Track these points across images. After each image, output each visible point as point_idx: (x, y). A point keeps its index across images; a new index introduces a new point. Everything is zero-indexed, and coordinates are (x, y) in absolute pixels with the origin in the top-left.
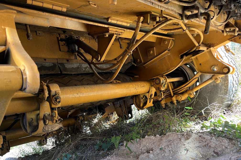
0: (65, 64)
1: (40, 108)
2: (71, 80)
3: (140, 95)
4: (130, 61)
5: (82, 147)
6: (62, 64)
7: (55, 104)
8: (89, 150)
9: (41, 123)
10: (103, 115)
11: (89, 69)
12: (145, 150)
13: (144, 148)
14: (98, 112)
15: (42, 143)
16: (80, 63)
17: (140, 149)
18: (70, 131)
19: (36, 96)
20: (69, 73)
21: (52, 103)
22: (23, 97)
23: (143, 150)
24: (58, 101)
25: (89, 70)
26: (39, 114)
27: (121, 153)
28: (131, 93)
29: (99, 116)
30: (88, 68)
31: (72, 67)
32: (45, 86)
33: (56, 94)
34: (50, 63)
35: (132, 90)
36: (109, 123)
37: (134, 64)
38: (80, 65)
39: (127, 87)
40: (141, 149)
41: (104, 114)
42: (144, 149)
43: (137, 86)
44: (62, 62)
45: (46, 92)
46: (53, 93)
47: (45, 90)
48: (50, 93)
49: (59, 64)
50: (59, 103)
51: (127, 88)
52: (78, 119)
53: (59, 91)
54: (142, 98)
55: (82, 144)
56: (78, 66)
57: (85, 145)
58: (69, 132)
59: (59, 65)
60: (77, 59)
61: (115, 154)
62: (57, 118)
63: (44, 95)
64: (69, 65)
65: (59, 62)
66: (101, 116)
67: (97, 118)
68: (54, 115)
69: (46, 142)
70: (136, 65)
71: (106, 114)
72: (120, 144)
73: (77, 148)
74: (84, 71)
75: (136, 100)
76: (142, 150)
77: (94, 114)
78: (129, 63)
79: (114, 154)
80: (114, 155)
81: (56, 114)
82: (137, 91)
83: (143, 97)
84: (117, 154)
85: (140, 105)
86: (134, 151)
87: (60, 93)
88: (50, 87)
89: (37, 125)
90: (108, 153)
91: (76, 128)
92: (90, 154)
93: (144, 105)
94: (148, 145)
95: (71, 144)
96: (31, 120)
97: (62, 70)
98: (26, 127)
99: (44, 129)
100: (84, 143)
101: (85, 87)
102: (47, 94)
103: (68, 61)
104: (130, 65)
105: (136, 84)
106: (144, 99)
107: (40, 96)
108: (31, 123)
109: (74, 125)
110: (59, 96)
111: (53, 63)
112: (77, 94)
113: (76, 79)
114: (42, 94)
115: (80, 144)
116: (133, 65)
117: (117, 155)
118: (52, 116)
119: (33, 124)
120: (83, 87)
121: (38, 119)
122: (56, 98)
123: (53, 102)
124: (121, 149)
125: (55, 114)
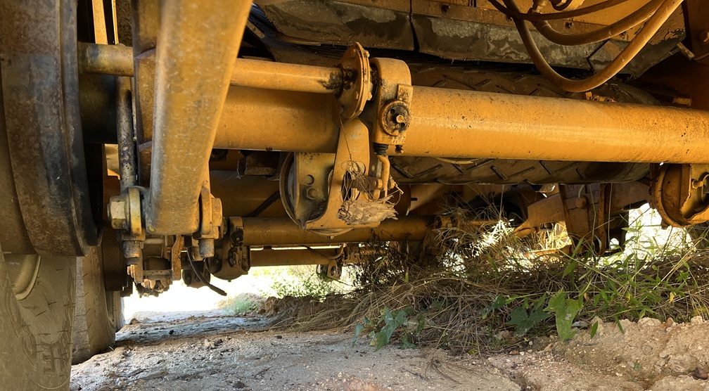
0: (433, 20)
1: (340, 144)
2: (443, 78)
3: (688, 165)
4: (671, 36)
5: (440, 304)
6: (424, 19)
7: (389, 131)
8: (463, 319)
9: (336, 194)
10: (516, 227)
11: (509, 48)
12: (682, 364)
13: (679, 357)
14: (500, 215)
15: (329, 275)
16: (482, 24)
17: (662, 355)
18: (407, 253)
19: (332, 94)
20: (440, 54)
21: (379, 126)
22: (294, 88)
23: (676, 363)
24: (398, 121)
25: (512, 52)
26: (332, 168)
27: (577, 354)
28: (661, 150)
29: (503, 227)
30: (507, 45)
31: (456, 37)
32: (364, 59)
33: (396, 98)
34: (387, 9)
35: (666, 138)
36: (532, 257)
37: (687, 51)
38: (482, 30)
39: (651, 122)
40: (667, 358)
41: (519, 226)
42: (680, 360)
43: (691, 127)
44: (425, 12)
45: (367, 82)
46: (386, 90)
47: (364, 74)
48: (379, 88)
49: (416, 16)
50: (400, 132)
51: (649, 128)
52: (437, 222)
53: (409, 86)
54: (696, 182)
55: (440, 295)
56: (476, 34)
57: (451, 301)
58: (403, 258)
59: (413, 21)
60: (475, 6)
61: (554, 352)
62: (386, 183)
63: (359, 94)
64: (445, 26)
65: (414, 12)
66: (509, 229)
67: (494, 232)
68: (380, 174)
69: (339, 273)
70: (691, 55)
71: (529, 226)
72: (577, 323)
73: (424, 302)
74: (493, 54)
75: (666, 183)
76: (671, 362)
77: (487, 219)
78: (665, 43)
79: (547, 348)
80: (549, 352)
81: (385, 170)
82: (687, 146)
83: (701, 179)
84: (563, 353)
85: (680, 206)
86: (633, 357)
87: (411, 96)
88: (379, 66)
89: (325, 201)
90: (526, 340)
91: (426, 250)
92: (463, 329)
93: (696, 210)
94: (700, 348)
95: (407, 288)
96: (309, 180)
97: (420, 39)
98: (292, 200)
99: (344, 211)
100: (448, 295)
101: (492, 97)
102: (366, 93)
103: (444, 8)
104: (667, 53)
105: (688, 117)
106: (701, 184)
107: (347, 95)
108: (308, 190)
109: (422, 240)
110: (405, 104)
111: (396, 12)
112: (463, 117)
113: (461, 77)
114: (352, 90)
115: (436, 295)
116: (680, 55)
117: (560, 355)
118: (371, 176)
119: (313, 193)
120: (485, 97)
121: (327, 184)
122: (393, 111)
123: (383, 123)
124: (579, 339)
125: (383, 170)
